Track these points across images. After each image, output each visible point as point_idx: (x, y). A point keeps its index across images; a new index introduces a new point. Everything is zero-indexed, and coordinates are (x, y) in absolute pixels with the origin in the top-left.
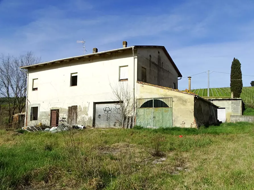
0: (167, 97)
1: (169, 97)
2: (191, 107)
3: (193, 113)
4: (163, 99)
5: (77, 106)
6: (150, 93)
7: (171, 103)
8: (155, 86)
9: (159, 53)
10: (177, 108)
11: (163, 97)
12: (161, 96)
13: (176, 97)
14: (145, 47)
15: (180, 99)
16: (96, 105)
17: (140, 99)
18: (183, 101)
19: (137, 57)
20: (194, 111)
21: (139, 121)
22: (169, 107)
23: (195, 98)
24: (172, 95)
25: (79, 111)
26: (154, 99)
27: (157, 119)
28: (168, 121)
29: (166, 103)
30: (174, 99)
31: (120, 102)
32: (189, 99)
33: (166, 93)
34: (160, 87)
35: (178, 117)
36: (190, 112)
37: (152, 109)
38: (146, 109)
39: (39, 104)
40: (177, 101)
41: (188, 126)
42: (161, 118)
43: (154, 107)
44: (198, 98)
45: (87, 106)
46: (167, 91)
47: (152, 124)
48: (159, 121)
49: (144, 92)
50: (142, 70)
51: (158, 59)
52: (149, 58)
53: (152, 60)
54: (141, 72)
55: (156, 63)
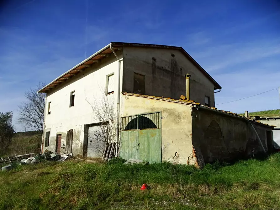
0: (154, 111)
1: (157, 111)
2: (187, 126)
3: (191, 137)
4: (149, 115)
5: (72, 130)
6: (135, 107)
7: (160, 120)
8: (140, 96)
9: (173, 56)
10: (168, 129)
11: (150, 111)
12: (147, 111)
13: (166, 110)
14: (138, 45)
15: (171, 113)
16: (89, 127)
17: (124, 117)
18: (175, 116)
19: (122, 59)
20: (191, 133)
21: (123, 151)
22: (157, 127)
23: (194, 109)
24: (161, 107)
25: (74, 136)
26: (139, 115)
27: (142, 147)
28: (155, 151)
29: (153, 122)
30: (164, 115)
31: (106, 123)
32: (184, 112)
33: (154, 105)
34: (146, 96)
35: (169, 144)
36: (187, 135)
37: (136, 132)
38: (130, 131)
39: (50, 129)
40: (168, 116)
41: (183, 161)
42: (147, 147)
43: (139, 128)
44: (197, 109)
45: (80, 129)
46: (154, 101)
47: (136, 155)
48: (144, 150)
49: (129, 106)
50: (134, 77)
51: (172, 63)
52: (151, 61)
53: (158, 64)
54: (133, 80)
55: (167, 68)
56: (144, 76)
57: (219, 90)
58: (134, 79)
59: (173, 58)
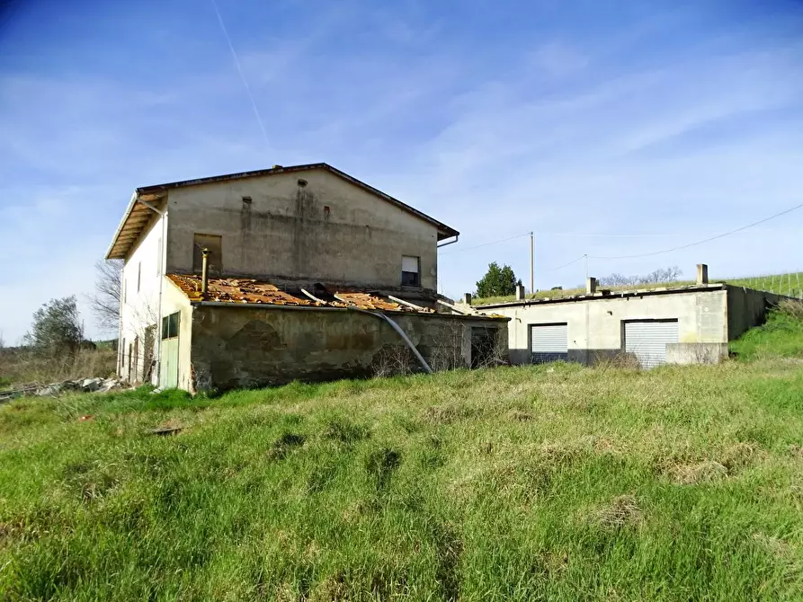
3: (190, 350)
7: (179, 324)
10: (182, 338)
11: (176, 309)
19: (167, 213)
20: (190, 344)
22: (178, 335)
24: (181, 302)
26: (170, 315)
27: (170, 366)
30: (181, 316)
36: (189, 347)
37: (167, 343)
40: (183, 318)
50: (195, 241)
51: (297, 201)
52: (240, 205)
53: (257, 207)
54: (191, 247)
55: (283, 212)
56: (221, 237)
57: (454, 238)
58: (195, 245)
59: (301, 188)
